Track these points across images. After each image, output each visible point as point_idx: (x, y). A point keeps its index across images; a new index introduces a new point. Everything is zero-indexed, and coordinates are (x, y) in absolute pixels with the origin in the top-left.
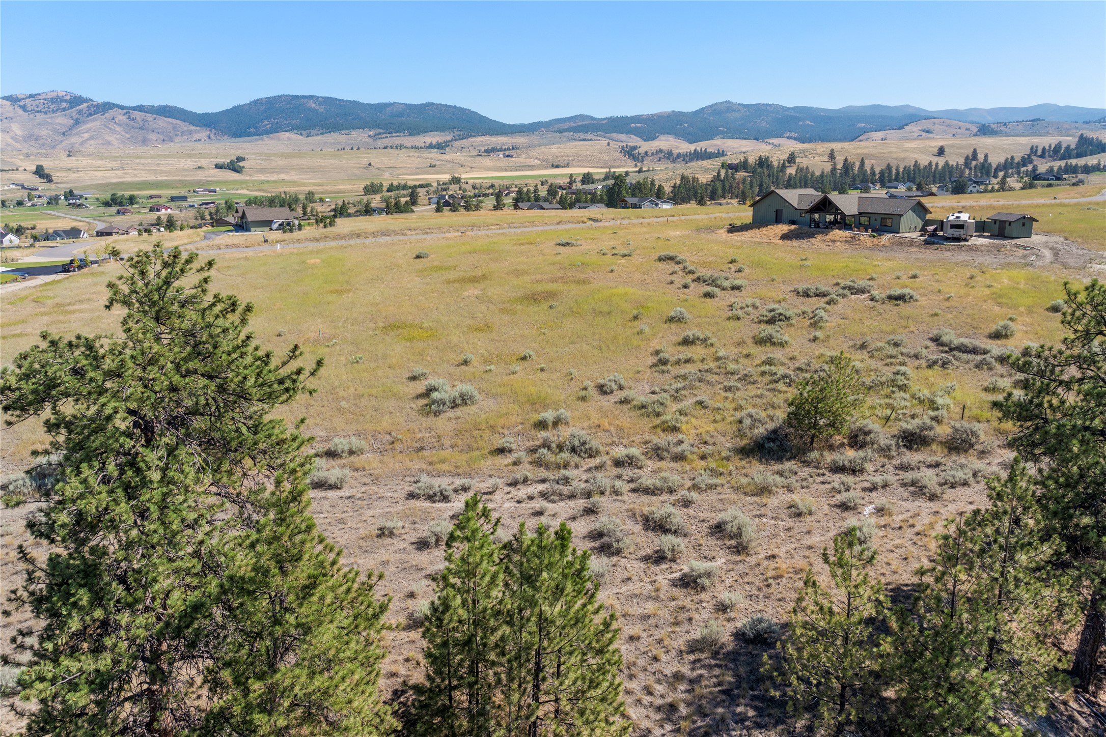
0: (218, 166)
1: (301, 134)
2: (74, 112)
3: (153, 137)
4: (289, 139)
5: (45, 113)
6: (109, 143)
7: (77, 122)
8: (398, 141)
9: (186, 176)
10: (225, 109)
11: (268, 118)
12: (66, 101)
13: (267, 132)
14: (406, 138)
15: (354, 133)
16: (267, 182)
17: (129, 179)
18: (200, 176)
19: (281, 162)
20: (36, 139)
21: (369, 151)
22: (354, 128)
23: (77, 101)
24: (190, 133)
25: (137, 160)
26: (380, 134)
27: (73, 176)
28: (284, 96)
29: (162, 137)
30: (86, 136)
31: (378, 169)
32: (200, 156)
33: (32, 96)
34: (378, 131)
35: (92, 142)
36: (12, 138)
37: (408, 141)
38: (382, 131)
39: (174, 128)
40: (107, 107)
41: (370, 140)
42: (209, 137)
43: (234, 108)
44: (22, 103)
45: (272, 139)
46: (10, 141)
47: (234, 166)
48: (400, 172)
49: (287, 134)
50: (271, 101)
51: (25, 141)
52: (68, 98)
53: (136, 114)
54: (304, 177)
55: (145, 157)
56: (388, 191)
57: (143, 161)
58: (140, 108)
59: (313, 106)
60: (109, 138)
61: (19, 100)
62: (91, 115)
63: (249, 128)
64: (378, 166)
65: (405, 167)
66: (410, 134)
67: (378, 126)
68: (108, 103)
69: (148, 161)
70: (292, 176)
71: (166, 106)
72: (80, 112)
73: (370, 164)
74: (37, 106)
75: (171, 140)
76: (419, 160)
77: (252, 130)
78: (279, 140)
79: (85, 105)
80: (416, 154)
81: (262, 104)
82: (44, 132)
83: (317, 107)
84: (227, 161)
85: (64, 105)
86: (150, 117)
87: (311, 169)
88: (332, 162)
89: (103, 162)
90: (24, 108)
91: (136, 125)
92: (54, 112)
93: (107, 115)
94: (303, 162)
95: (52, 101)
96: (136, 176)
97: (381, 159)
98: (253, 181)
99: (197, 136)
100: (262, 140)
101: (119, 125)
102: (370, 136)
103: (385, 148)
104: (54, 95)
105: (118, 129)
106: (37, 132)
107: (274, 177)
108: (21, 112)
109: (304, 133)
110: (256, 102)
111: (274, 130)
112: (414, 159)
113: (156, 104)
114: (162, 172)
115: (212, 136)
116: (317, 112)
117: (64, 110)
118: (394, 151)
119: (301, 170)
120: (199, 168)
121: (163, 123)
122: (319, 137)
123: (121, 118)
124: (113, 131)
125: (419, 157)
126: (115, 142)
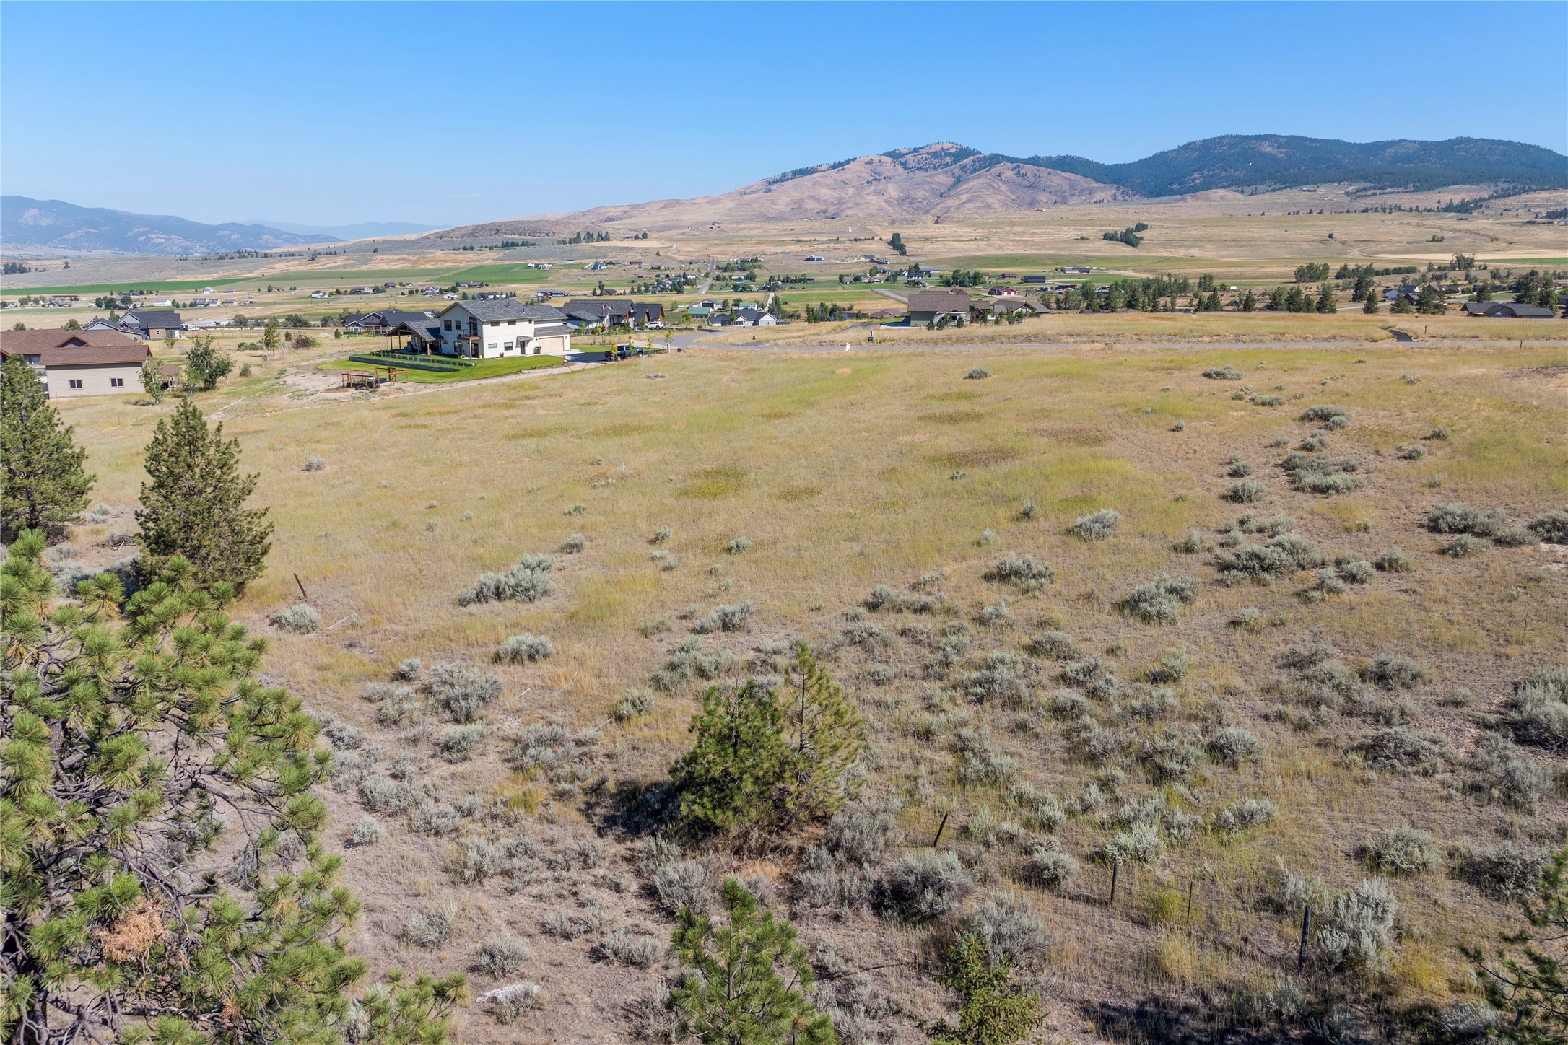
0: (1108, 237)
1: (1242, 192)
2: (956, 169)
3: (1043, 197)
4: (1222, 198)
5: (926, 170)
6: (989, 206)
7: (958, 181)
8: (1391, 200)
9: (1062, 249)
10: (1142, 158)
11: (1199, 170)
12: (950, 155)
13: (1194, 189)
14: (1407, 196)
15: (1323, 190)
16: (1168, 259)
17: (992, 252)
18: (1081, 250)
19: (1196, 232)
20: (911, 203)
21: (1337, 216)
22: (1324, 182)
23: (963, 153)
24: (1091, 191)
25: (1008, 228)
26: (1365, 189)
27: (927, 247)
28: (1228, 136)
29: (1054, 198)
30: (965, 197)
31: (1343, 243)
32: (1091, 222)
33: (915, 150)
34: (1363, 185)
35: (970, 205)
36: (886, 201)
37: (1407, 200)
38: (1369, 185)
39: (1072, 186)
40: (995, 159)
41: (1346, 200)
42: (1114, 197)
43: (1156, 156)
44: (903, 160)
45: (1198, 198)
46: (883, 204)
47: (1129, 239)
48: (1379, 248)
49: (1221, 192)
50: (1208, 145)
51: (899, 204)
52: (953, 150)
53: (1027, 169)
54: (1223, 253)
55: (1020, 225)
56: (1337, 277)
57: (1016, 229)
58: (1034, 161)
59: (1269, 149)
60: (990, 200)
61: (901, 155)
62: (975, 171)
63: (1172, 184)
64: (1344, 238)
65: (1390, 241)
66: (1417, 190)
67: (1365, 178)
68: (997, 155)
69: (1021, 229)
70: (1208, 252)
71: (1067, 157)
72: (963, 168)
73: (1331, 236)
74: (919, 162)
75: (1065, 202)
76: (1416, 229)
77: (1175, 187)
78: (1208, 199)
79: (971, 158)
80: (1415, 221)
81: (1194, 149)
82: (920, 194)
83: (1274, 152)
84: (1120, 229)
85: (948, 160)
86: (1043, 172)
87: (1237, 242)
88: (1272, 232)
89: (968, 230)
90: (904, 165)
91: (1025, 182)
92: (935, 168)
93: (993, 170)
94: (1228, 232)
95: (936, 155)
96: (1000, 248)
97: (1351, 228)
98: (1148, 258)
99: (1098, 196)
100: (1184, 200)
101: (1005, 183)
102: (1348, 194)
103: (1365, 211)
104: (938, 147)
105: (1003, 188)
106: (912, 193)
107: (1181, 253)
108: (900, 169)
109: (1247, 189)
110: (1186, 148)
111: (1206, 186)
112: (1408, 228)
113: (1054, 155)
114: (1034, 244)
115: (1119, 196)
116: (1273, 158)
117: (947, 165)
118: (1380, 215)
119: (1222, 243)
120: (1083, 238)
121: (1059, 179)
122: (1267, 196)
123: (1009, 174)
124: (997, 191)
125: (1418, 225)
126: (996, 205)
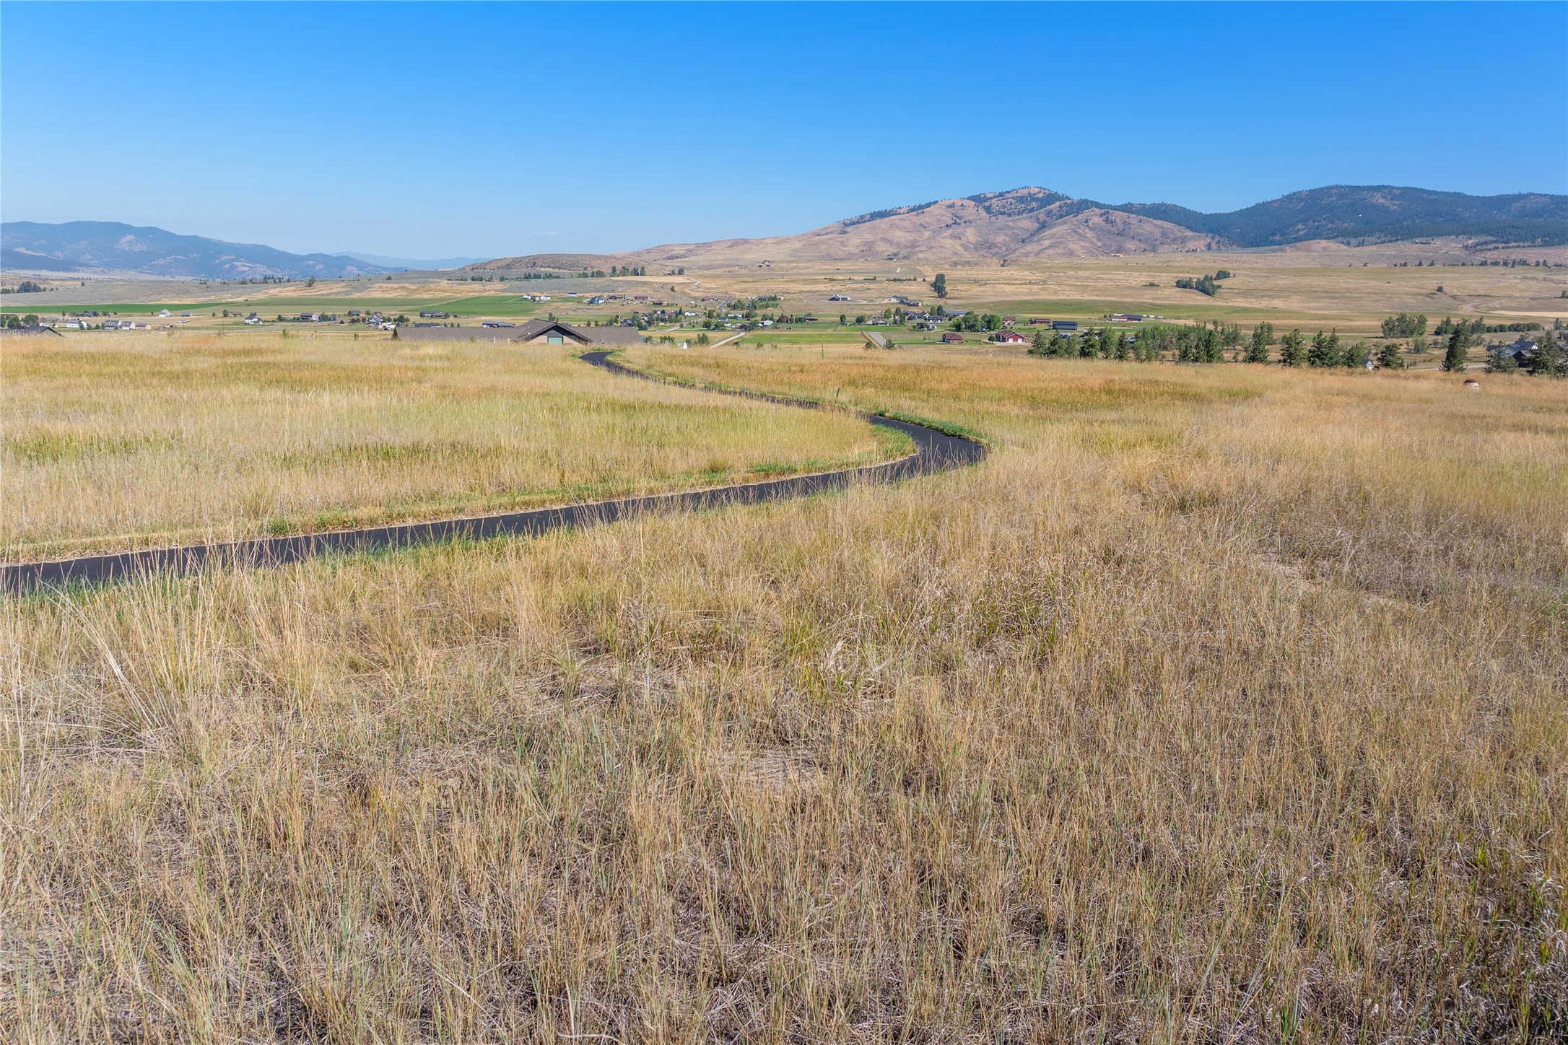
0: (1182, 285)
1: (1348, 244)
2: (1041, 215)
3: (1131, 245)
4: (1324, 249)
5: (1010, 215)
6: (1071, 253)
7: (1043, 226)
8: (1516, 255)
9: (1125, 296)
10: (1244, 207)
11: (1304, 221)
12: (1037, 200)
13: (1297, 240)
14: (1535, 250)
15: (1437, 243)
16: (1245, 310)
17: (1045, 296)
18: (1148, 297)
19: (1282, 281)
20: (990, 248)
21: (1450, 269)
22: (1439, 235)
23: (1051, 198)
24: (1184, 240)
25: (1071, 273)
26: (1486, 243)
27: (976, 289)
28: (1336, 187)
29: (1143, 246)
30: (1046, 243)
31: (1454, 297)
32: (1167, 268)
33: (1001, 195)
34: (1483, 238)
35: (1051, 252)
36: (962, 245)
37: (1533, 254)
38: (1490, 238)
39: (1164, 235)
40: (1084, 205)
41: (1463, 253)
42: (1209, 247)
43: (1258, 206)
44: (987, 204)
45: (1299, 249)
46: (960, 249)
47: (1205, 288)
48: (1496, 304)
49: (1324, 243)
50: (1315, 195)
51: (976, 249)
52: (1041, 195)
53: (1118, 216)
54: (1311, 305)
55: (1087, 269)
57: (1080, 273)
58: (1127, 208)
59: (1381, 201)
60: (1072, 246)
61: (986, 199)
62: (1061, 216)
63: (1273, 235)
64: (1455, 292)
65: (1511, 297)
66: (1546, 244)
67: (1487, 232)
68: (1086, 201)
69: (1087, 273)
70: (1295, 303)
71: (1163, 204)
72: (1049, 214)
73: (1440, 289)
74: (1004, 207)
75: (1154, 249)
76: (1543, 284)
77: (1277, 238)
78: (1309, 250)
79: (1058, 204)
80: (1541, 276)
81: (1299, 200)
82: (1000, 239)
83: (1387, 203)
84: (1196, 277)
85: (1034, 204)
86: (1133, 219)
87: (1330, 294)
88: (1372, 283)
89: (1027, 273)
90: (988, 210)
91: (1114, 229)
92: (1019, 213)
93: (1080, 217)
94: (1319, 282)
95: (1022, 200)
96: (1055, 292)
97: (1455, 282)
98: (1221, 308)
99: (1191, 245)
100: (1282, 250)
101: (1091, 229)
102: (1466, 247)
103: (1484, 264)
104: (1025, 192)
105: (1089, 234)
106: (992, 238)
107: (1263, 304)
108: (983, 214)
109: (1353, 241)
110: (1290, 198)
111: (1309, 237)
112: (1532, 283)
113: (1148, 202)
114: (1096, 289)
115: (1214, 246)
116: (1386, 210)
117: (1032, 210)
118: (1501, 269)
119: (1312, 294)
120: (1152, 285)
121: (1151, 227)
122: (1374, 248)
123: (1097, 220)
124: (1082, 237)
125: (1545, 279)
126: (1080, 252)
